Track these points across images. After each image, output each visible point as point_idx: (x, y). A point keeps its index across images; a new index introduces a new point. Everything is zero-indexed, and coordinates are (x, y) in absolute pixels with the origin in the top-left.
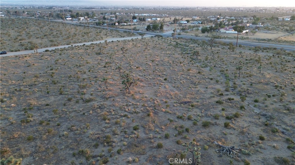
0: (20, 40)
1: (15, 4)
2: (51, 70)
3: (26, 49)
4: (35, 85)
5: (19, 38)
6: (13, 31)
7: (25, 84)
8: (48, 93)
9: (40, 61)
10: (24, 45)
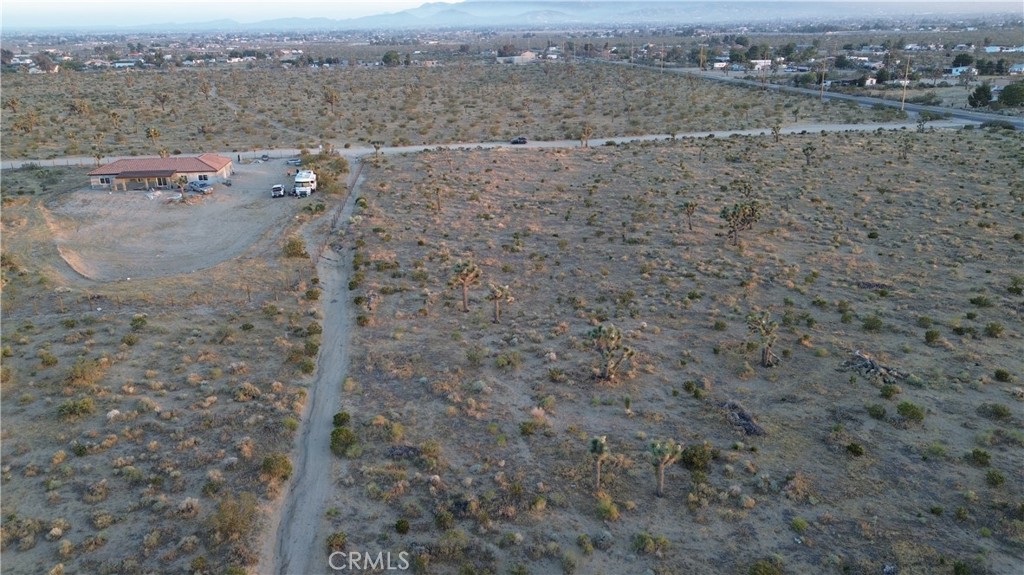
0: (565, 117)
1: (596, 22)
2: (597, 181)
3: (568, 137)
4: (551, 203)
5: (567, 112)
6: (561, 96)
7: (535, 198)
8: (567, 218)
9: (585, 163)
10: (568, 128)
